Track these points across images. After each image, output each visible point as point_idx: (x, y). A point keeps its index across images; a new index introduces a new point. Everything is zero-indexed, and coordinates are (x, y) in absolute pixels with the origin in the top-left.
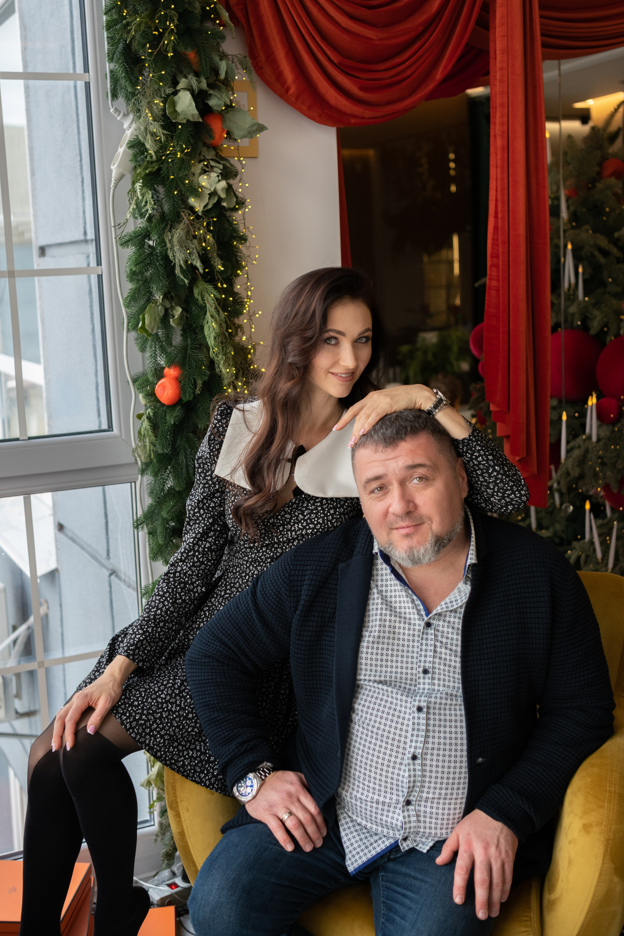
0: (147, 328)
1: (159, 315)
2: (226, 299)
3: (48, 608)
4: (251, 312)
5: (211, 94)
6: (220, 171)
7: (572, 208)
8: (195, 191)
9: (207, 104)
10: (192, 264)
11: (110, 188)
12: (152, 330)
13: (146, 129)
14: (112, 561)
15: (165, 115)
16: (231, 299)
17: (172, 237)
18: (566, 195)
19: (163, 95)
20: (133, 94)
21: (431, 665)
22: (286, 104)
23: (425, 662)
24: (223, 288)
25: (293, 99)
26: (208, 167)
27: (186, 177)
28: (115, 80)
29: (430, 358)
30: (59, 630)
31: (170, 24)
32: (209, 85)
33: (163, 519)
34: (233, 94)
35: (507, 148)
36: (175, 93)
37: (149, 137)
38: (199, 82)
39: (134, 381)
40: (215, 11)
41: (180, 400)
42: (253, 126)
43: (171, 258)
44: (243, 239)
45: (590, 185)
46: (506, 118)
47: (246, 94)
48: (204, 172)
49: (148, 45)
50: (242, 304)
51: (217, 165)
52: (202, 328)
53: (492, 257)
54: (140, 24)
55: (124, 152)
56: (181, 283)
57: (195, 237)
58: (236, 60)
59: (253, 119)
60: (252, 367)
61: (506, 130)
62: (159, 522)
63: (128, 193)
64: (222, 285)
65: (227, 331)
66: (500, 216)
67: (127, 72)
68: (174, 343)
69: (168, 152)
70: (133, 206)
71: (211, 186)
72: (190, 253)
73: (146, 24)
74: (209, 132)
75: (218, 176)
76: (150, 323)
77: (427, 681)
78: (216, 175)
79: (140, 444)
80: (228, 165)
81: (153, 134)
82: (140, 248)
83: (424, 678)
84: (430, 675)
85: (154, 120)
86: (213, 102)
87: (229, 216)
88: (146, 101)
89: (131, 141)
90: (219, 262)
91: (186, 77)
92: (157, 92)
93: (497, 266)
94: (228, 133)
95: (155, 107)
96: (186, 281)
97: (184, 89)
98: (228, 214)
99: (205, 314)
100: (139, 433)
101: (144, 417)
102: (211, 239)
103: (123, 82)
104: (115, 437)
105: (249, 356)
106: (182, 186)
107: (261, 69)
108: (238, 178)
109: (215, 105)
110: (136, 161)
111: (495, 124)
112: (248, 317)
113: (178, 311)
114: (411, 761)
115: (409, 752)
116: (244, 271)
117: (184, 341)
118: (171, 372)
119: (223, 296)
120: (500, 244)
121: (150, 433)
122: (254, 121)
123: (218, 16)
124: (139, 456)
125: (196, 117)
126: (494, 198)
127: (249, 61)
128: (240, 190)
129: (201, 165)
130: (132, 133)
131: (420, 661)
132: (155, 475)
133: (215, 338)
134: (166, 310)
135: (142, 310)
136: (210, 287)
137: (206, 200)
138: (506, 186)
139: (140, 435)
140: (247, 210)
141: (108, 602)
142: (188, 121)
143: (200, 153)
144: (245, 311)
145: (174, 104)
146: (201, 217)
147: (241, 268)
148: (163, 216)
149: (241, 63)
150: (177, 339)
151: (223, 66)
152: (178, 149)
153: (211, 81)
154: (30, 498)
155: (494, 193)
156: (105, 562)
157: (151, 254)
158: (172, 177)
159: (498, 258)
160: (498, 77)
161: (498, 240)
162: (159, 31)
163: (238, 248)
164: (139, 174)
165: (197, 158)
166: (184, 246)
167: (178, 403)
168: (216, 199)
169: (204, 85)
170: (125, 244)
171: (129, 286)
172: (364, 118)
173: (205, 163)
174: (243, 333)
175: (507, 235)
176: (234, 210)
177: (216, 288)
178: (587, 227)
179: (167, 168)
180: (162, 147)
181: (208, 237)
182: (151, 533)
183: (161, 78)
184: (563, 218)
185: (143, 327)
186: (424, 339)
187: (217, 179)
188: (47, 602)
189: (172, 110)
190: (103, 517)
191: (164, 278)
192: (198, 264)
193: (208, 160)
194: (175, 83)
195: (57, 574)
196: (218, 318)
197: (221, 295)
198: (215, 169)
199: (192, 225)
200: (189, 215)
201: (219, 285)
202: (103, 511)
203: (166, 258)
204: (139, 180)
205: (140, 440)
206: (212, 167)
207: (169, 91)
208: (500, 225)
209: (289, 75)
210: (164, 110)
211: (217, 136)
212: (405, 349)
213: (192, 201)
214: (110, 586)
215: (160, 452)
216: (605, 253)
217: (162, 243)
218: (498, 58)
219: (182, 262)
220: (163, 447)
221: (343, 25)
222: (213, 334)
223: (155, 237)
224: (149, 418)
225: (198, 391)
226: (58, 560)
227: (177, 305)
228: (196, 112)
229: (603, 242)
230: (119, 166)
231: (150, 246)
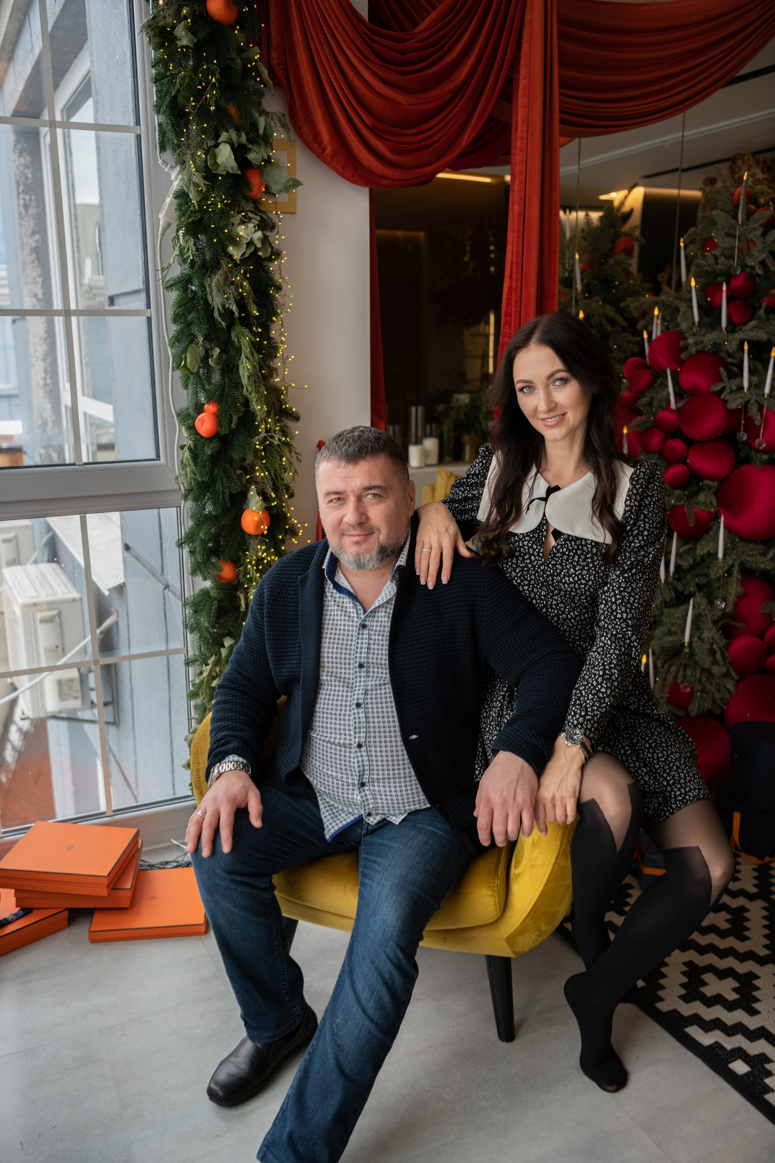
0: (188, 366)
1: (199, 355)
2: (261, 342)
3: (118, 616)
4: (285, 356)
5: (250, 149)
6: (257, 223)
7: (585, 280)
8: (234, 240)
9: (246, 158)
10: (228, 308)
11: (158, 236)
12: (194, 369)
13: (190, 180)
14: (165, 577)
15: (206, 167)
16: (265, 343)
17: (211, 282)
18: (580, 268)
19: (205, 148)
20: (179, 146)
21: (365, 660)
22: (322, 163)
23: (360, 658)
24: (258, 332)
25: (329, 159)
26: (246, 218)
27: (226, 226)
28: (163, 134)
29: (462, 416)
30: (127, 636)
31: (212, 78)
32: (248, 140)
33: (202, 540)
34: (272, 150)
35: (523, 214)
36: (217, 146)
37: (192, 188)
38: (239, 136)
39: (178, 415)
40: (256, 68)
41: (218, 433)
42: (288, 181)
43: (210, 302)
44: (278, 288)
45: (603, 261)
46: (523, 185)
47: (286, 152)
48: (242, 222)
49: (192, 99)
50: (276, 349)
51: (255, 216)
52: (238, 367)
53: (506, 315)
54: (184, 78)
55: (171, 202)
56: (220, 327)
57: (232, 283)
58: (275, 117)
59: (289, 174)
60: (284, 407)
61: (523, 197)
62: (198, 542)
63: (173, 240)
64: (257, 329)
65: (261, 372)
66: (514, 277)
67: (173, 126)
68: (213, 381)
69: (209, 202)
70: (177, 252)
71: (248, 235)
72: (227, 298)
73: (190, 78)
74: (248, 186)
75: (255, 227)
76: (192, 362)
77: (363, 674)
78: (253, 225)
79: (182, 473)
80: (265, 217)
81: (196, 185)
82: (183, 293)
83: (360, 672)
84: (365, 669)
85: (197, 171)
86: (251, 156)
87: (266, 266)
88: (190, 153)
89: (177, 192)
90: (255, 308)
91: (227, 131)
92: (200, 145)
93: (509, 324)
94: (266, 188)
95: (198, 159)
96: (223, 324)
97: (224, 142)
98: (265, 263)
99: (241, 355)
100: (182, 462)
101: (186, 448)
102: (247, 286)
103: (170, 135)
104: (161, 466)
105: (282, 397)
106: (221, 235)
107: (300, 128)
108: (276, 230)
109: (254, 159)
110: (180, 210)
111: (513, 191)
112: (282, 361)
113: (217, 351)
114: (357, 750)
115: (355, 742)
116: (279, 318)
117: (222, 379)
118: (210, 408)
119: (258, 339)
120: (513, 304)
121: (191, 463)
122: (290, 176)
123: (259, 74)
124: (183, 483)
125: (235, 169)
126: (510, 261)
127: (287, 118)
128: (277, 242)
129: (240, 216)
130: (178, 184)
131: (356, 657)
132: (196, 500)
133: (249, 378)
134: (207, 351)
135: (185, 351)
136: (246, 331)
137: (244, 249)
138: (521, 249)
139: (183, 465)
140: (283, 261)
141: (162, 612)
142: (228, 173)
143: (239, 205)
144: (278, 355)
145: (215, 156)
146: (239, 265)
147: (276, 315)
148: (204, 262)
149: (280, 121)
150: (216, 377)
151: (262, 122)
152: (218, 199)
153: (251, 136)
154: (85, 517)
155: (511, 256)
156: (160, 577)
157: (193, 298)
158: (213, 226)
159: (511, 316)
160: (518, 146)
161: (511, 300)
162: (202, 85)
163: (274, 296)
164: (183, 222)
165: (237, 209)
166: (221, 290)
167: (215, 436)
168: (252, 249)
169: (244, 139)
170: (169, 287)
171: (174, 328)
172: (394, 180)
173: (243, 214)
174: (277, 375)
175: (519, 295)
176: (270, 260)
177: (251, 331)
178: (597, 298)
179: (209, 218)
180: (204, 198)
181: (245, 284)
182: (192, 552)
183: (203, 131)
184: (576, 289)
185: (185, 366)
186: (458, 400)
187: (253, 229)
188: (117, 611)
189: (213, 161)
190: (159, 538)
191: (204, 321)
192: (234, 308)
193: (246, 211)
194: (217, 136)
195: (124, 588)
196: (252, 359)
197: (256, 338)
198: (253, 221)
199: (231, 272)
200: (228, 262)
201: (254, 328)
202: (159, 533)
203: (206, 301)
204: (182, 227)
205: (183, 469)
206: (250, 218)
207: (211, 143)
208: (514, 285)
209: (325, 135)
210: (206, 162)
211: (255, 189)
212: (440, 407)
213: (231, 249)
214: (164, 599)
215: (199, 480)
216: (612, 322)
217: (202, 287)
218: (519, 129)
219: (220, 306)
220: (202, 475)
221: (377, 89)
222: (247, 374)
223: (196, 282)
224: (190, 449)
225: (233, 426)
226: (125, 576)
227: (215, 346)
228: (235, 164)
229: (611, 311)
230: (166, 215)
231: (192, 291)
